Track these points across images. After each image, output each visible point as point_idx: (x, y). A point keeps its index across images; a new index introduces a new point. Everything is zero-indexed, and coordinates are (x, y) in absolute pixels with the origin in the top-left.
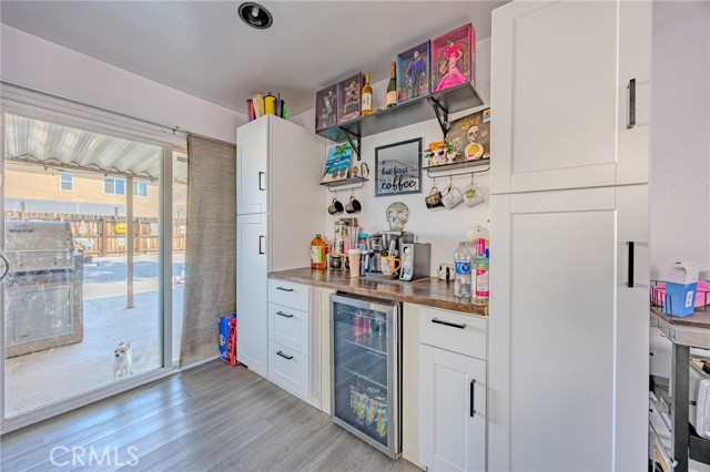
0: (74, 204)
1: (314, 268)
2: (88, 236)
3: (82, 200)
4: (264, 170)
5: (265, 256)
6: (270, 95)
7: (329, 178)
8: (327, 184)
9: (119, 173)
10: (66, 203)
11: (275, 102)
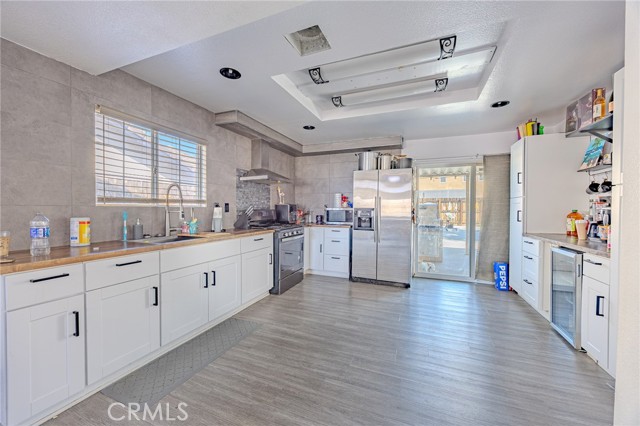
0: (446, 191)
1: (569, 234)
2: (453, 212)
3: (451, 188)
4: (521, 171)
5: (521, 223)
6: (530, 121)
7: (585, 166)
8: (586, 170)
9: (462, 174)
10: (442, 191)
11: (533, 125)
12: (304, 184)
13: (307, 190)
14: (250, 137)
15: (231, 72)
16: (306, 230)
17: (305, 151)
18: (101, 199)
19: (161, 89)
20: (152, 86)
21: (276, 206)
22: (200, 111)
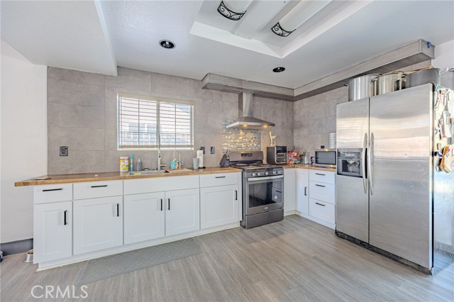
12: (301, 126)
13: (304, 132)
14: (234, 92)
15: (167, 43)
16: (287, 171)
17: (296, 93)
18: (120, 147)
19: (157, 73)
20: (151, 73)
21: (268, 148)
22: (188, 81)
